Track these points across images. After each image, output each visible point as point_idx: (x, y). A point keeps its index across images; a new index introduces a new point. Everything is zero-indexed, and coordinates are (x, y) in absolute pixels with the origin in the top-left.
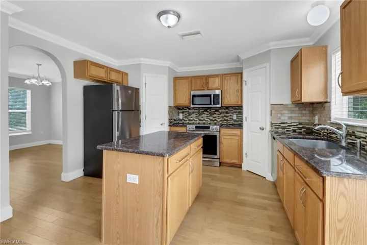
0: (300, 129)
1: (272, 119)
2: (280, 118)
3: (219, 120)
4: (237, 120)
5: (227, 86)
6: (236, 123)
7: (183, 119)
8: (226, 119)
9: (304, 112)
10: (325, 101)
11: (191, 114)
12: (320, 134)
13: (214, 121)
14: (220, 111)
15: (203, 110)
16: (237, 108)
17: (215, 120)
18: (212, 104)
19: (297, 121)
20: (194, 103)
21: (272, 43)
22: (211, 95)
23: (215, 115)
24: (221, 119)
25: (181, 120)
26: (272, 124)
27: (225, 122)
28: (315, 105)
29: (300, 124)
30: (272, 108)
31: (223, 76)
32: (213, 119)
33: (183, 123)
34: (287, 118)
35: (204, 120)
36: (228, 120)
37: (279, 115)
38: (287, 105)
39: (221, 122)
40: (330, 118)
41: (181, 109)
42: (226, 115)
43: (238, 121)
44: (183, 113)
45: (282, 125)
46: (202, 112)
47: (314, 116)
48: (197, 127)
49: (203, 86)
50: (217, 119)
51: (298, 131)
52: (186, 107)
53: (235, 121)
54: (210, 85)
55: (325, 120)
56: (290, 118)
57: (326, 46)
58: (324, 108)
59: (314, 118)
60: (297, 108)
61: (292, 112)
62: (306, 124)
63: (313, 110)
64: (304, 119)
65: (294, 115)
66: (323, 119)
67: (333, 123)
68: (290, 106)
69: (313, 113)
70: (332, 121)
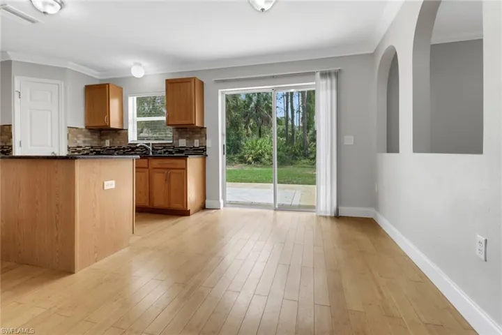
0: (92, 152)
1: (69, 142)
2: (76, 142)
9: (94, 137)
10: (121, 128)
19: (90, 145)
21: (69, 63)
26: (69, 148)
28: (103, 132)
29: (92, 147)
30: (69, 131)
34: (82, 142)
37: (75, 139)
38: (81, 129)
40: (128, 140)
45: (78, 149)
47: (104, 140)
55: (120, 143)
56: (84, 142)
57: (122, 88)
58: (119, 134)
59: (102, 142)
60: (89, 134)
61: (86, 136)
62: (96, 147)
63: (101, 135)
64: (95, 143)
65: (86, 139)
66: (118, 142)
67: (131, 144)
68: (84, 130)
69: (101, 138)
70: (129, 142)
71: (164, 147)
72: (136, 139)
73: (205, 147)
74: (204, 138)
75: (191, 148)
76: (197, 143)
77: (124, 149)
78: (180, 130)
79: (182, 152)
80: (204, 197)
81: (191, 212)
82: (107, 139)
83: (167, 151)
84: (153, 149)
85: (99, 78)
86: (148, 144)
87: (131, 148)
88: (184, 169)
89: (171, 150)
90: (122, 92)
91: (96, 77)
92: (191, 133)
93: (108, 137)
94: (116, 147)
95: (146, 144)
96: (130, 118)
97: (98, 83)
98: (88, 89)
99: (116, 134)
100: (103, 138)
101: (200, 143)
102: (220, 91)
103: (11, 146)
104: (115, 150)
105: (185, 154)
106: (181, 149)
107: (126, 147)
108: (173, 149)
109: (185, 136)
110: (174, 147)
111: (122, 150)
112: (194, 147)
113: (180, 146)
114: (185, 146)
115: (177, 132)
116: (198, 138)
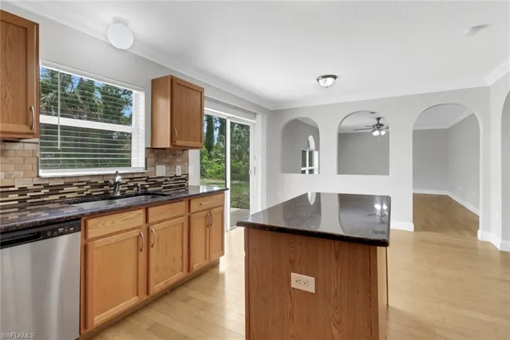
70: (41, 175)
71: (132, 179)
73: (188, 175)
74: (186, 164)
75: (172, 177)
76: (179, 171)
83: (136, 186)
87: (47, 186)
92: (171, 157)
101: (182, 170)
105: (164, 188)
106: (158, 180)
107: (30, 186)
108: (146, 181)
109: (164, 160)
110: (148, 178)
111: (16, 196)
112: (175, 176)
113: (158, 175)
114: (165, 175)
115: (152, 155)
116: (180, 164)
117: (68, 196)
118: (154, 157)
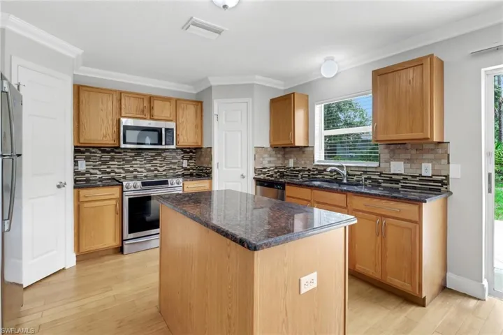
0: (276, 173)
1: (255, 164)
2: (262, 163)
3: (161, 169)
4: (188, 167)
5: (182, 118)
6: (186, 172)
7: (88, 172)
8: (173, 167)
9: (279, 156)
10: (306, 145)
11: (107, 161)
12: (298, 176)
13: (153, 171)
14: (164, 155)
15: (133, 154)
16: (188, 150)
17: (156, 170)
18: (164, 143)
19: (274, 165)
20: (127, 141)
21: (257, 77)
22: (161, 129)
23: (154, 162)
24: (164, 168)
25: (83, 174)
26: (255, 170)
27: (171, 171)
28: (287, 150)
29: (276, 168)
30: (256, 151)
31: (176, 102)
32: (152, 168)
33: (88, 180)
34: (267, 162)
35: (135, 170)
36: (175, 169)
37: (261, 159)
38: (267, 148)
39: (164, 173)
40: (314, 161)
41: (83, 152)
42: (173, 161)
43: (189, 170)
44: (87, 159)
45: (264, 170)
46: (131, 157)
47: (287, 159)
48: (144, 184)
49: (143, 111)
50: (159, 168)
51: (275, 175)
52: (94, 147)
53: (185, 169)
54: (156, 113)
55: (305, 163)
56: (270, 162)
57: (307, 96)
58: (303, 152)
59: (286, 162)
60: (274, 152)
61: (271, 156)
62: (280, 168)
63: (284, 154)
64: (279, 163)
65: (272, 159)
66: (303, 162)
67: (318, 165)
68: (270, 149)
69: (285, 158)
70: (316, 163)
71: (365, 172)
72: (323, 159)
73: (447, 177)
74: (444, 161)
75: (416, 177)
76: (427, 169)
77: (309, 170)
78: (392, 147)
79: (397, 181)
80: (445, 268)
81: (427, 301)
82: (291, 158)
83: (370, 178)
84: (348, 174)
85: (282, 88)
86: (341, 167)
87: (317, 170)
88: (416, 222)
89: (378, 177)
90: (307, 101)
91: (281, 88)
92: (414, 152)
93: (292, 156)
94: (301, 168)
95: (338, 167)
96: (317, 132)
97: (282, 94)
98: (274, 102)
99: (301, 152)
100: (286, 156)
101: (433, 169)
102: (483, 70)
103: (211, 168)
104: (299, 171)
105: (403, 187)
106: (394, 177)
107: (311, 169)
108: (380, 176)
109: (402, 156)
110: (381, 173)
111: (306, 173)
112: (420, 175)
113: (392, 172)
114: (403, 172)
115: (387, 151)
116: (429, 161)
117: (326, 177)
118: (389, 153)
